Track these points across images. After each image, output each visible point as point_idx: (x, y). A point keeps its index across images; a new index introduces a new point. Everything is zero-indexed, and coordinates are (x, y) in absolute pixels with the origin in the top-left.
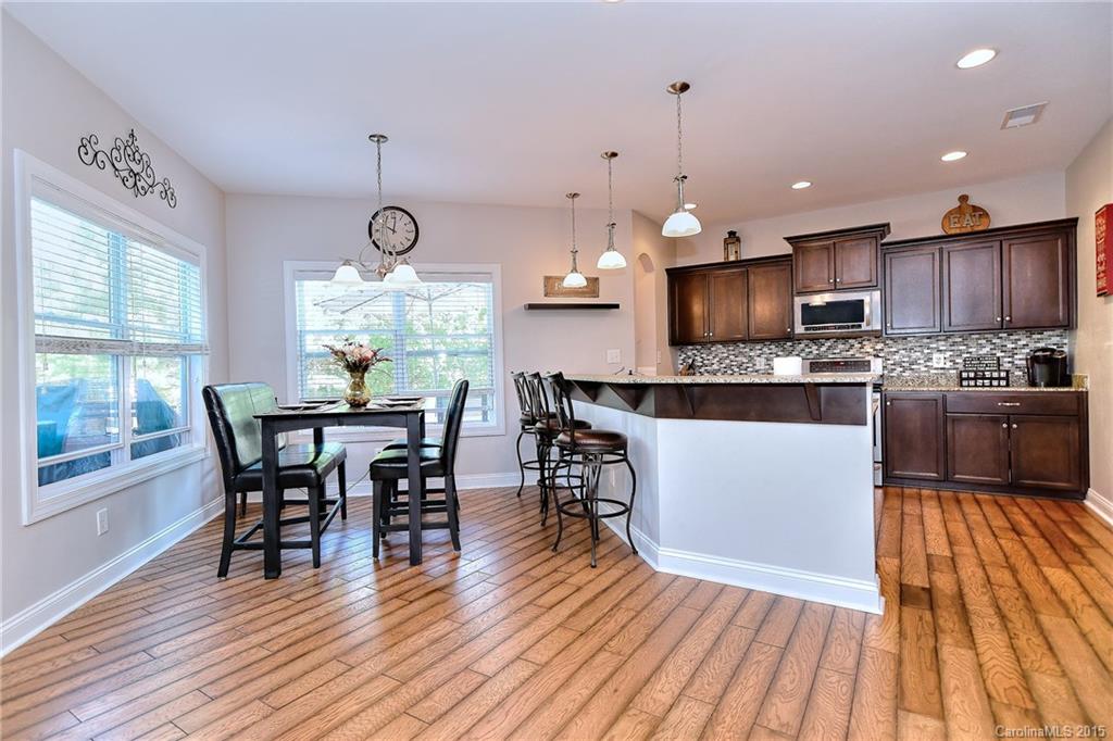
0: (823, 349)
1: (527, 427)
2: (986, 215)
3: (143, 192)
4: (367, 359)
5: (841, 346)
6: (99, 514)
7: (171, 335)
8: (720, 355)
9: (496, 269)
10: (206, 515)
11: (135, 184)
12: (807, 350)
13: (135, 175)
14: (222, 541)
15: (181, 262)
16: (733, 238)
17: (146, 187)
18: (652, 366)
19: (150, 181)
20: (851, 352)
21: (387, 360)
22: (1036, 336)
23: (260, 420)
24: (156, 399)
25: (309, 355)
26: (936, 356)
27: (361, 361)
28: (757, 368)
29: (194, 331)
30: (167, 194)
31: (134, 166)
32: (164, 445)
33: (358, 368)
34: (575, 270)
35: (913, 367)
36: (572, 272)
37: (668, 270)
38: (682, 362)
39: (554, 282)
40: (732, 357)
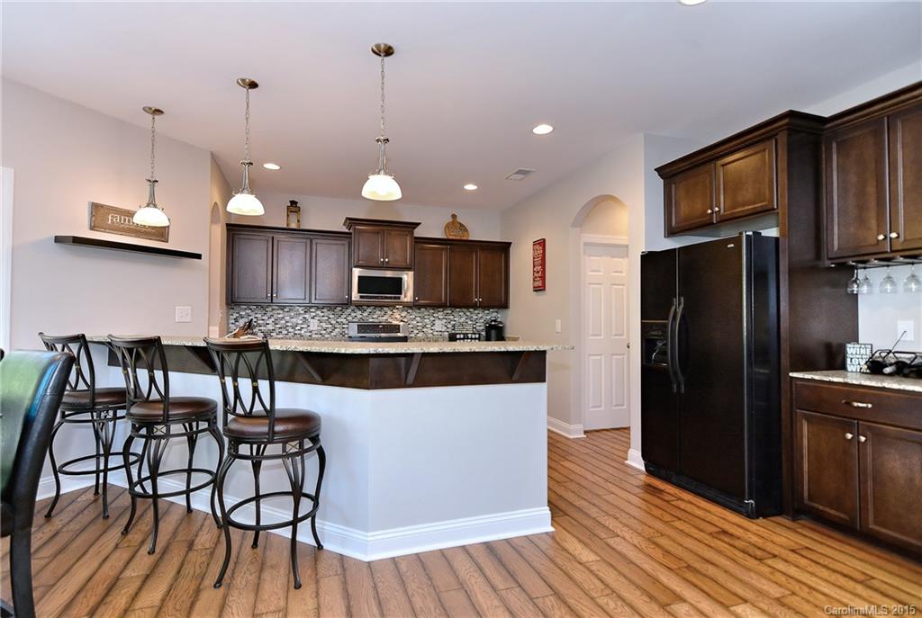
0: (365, 314)
1: (68, 413)
2: (466, 230)
5: (378, 312)
8: (275, 316)
12: (353, 314)
16: (294, 207)
18: (217, 327)
20: (384, 318)
22: (486, 312)
26: (437, 322)
28: (311, 328)
35: (424, 330)
36: (148, 205)
37: (228, 225)
38: (233, 321)
39: (108, 214)
40: (287, 318)
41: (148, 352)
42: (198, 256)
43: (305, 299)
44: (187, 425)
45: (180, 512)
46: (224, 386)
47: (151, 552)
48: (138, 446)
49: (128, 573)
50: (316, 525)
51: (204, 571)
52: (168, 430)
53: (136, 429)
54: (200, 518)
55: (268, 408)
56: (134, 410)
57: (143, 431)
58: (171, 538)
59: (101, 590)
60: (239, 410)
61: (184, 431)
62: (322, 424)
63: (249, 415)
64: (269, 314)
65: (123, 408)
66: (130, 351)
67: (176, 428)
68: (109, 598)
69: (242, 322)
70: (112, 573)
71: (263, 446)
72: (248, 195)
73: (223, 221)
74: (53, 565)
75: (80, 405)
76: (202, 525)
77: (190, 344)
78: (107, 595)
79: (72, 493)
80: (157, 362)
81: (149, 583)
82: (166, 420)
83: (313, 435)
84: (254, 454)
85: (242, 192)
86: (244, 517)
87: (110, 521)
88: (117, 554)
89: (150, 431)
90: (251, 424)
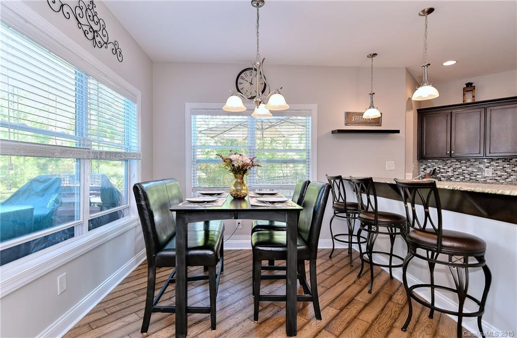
1: (336, 212)
3: (100, 45)
4: (247, 165)
6: (60, 277)
7: (118, 146)
8: (454, 166)
9: (314, 107)
10: (138, 260)
11: (94, 38)
13: (94, 32)
14: (146, 285)
15: (126, 100)
16: (470, 87)
17: (102, 43)
18: (410, 172)
19: (105, 39)
21: (258, 166)
23: (175, 213)
24: (110, 186)
25: (199, 161)
27: (243, 166)
28: (485, 175)
29: (133, 145)
30: (116, 51)
31: (92, 24)
32: (114, 217)
33: (240, 171)
34: (372, 106)
36: (370, 108)
37: (418, 110)
38: (423, 170)
39: (353, 116)
40: (464, 168)
41: (367, 185)
42: (398, 132)
43: (480, 153)
44: (389, 228)
45: (387, 276)
46: (407, 208)
47: (370, 292)
48: (364, 234)
49: (358, 298)
50: (482, 324)
51: (397, 317)
52: (378, 229)
53: (362, 226)
54: (398, 284)
55: (437, 227)
56: (361, 215)
57: (366, 227)
58: (380, 289)
59: (346, 300)
60: (416, 226)
61: (388, 232)
62: (487, 248)
63: (423, 230)
64: (449, 165)
65: (357, 213)
66: (359, 184)
67: (382, 229)
68: (349, 307)
69: (428, 171)
70: (351, 294)
71: (436, 253)
72: (427, 86)
73: (415, 108)
74: (330, 279)
75: (341, 209)
76: (398, 289)
77: (389, 183)
78: (348, 304)
79: (340, 249)
80: (371, 191)
81: (367, 308)
82: (377, 224)
83: (479, 255)
84: (430, 257)
85: (423, 85)
86: (424, 294)
87: (354, 268)
88: (354, 286)
89: (370, 228)
90: (426, 237)
